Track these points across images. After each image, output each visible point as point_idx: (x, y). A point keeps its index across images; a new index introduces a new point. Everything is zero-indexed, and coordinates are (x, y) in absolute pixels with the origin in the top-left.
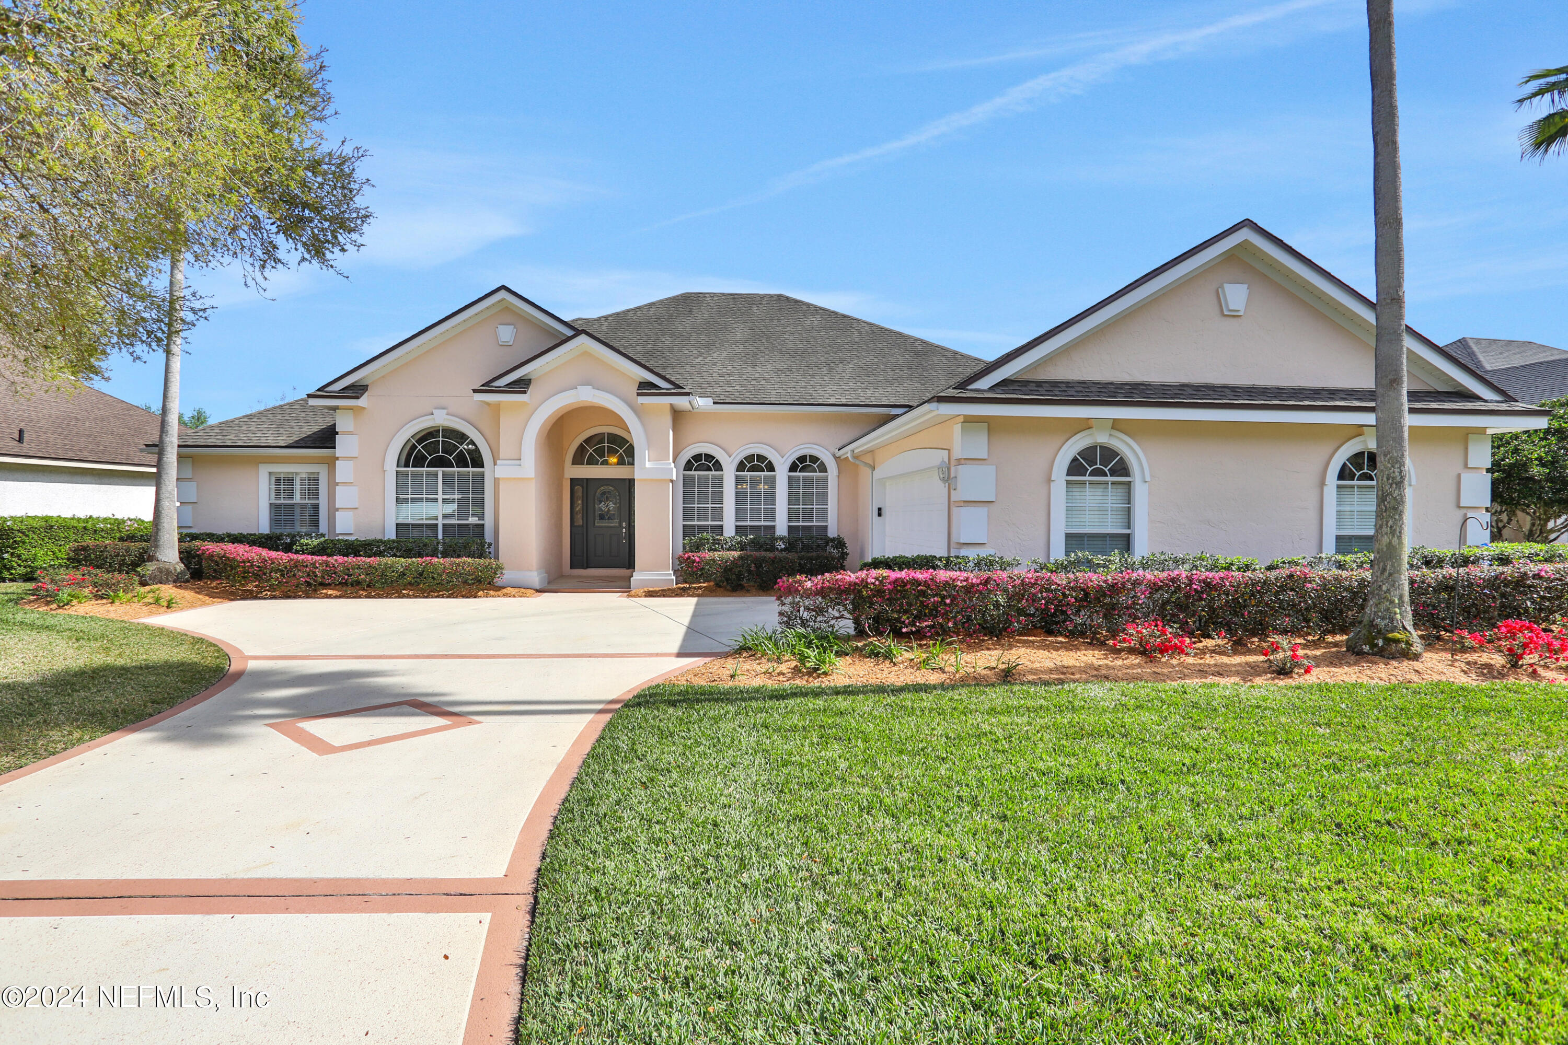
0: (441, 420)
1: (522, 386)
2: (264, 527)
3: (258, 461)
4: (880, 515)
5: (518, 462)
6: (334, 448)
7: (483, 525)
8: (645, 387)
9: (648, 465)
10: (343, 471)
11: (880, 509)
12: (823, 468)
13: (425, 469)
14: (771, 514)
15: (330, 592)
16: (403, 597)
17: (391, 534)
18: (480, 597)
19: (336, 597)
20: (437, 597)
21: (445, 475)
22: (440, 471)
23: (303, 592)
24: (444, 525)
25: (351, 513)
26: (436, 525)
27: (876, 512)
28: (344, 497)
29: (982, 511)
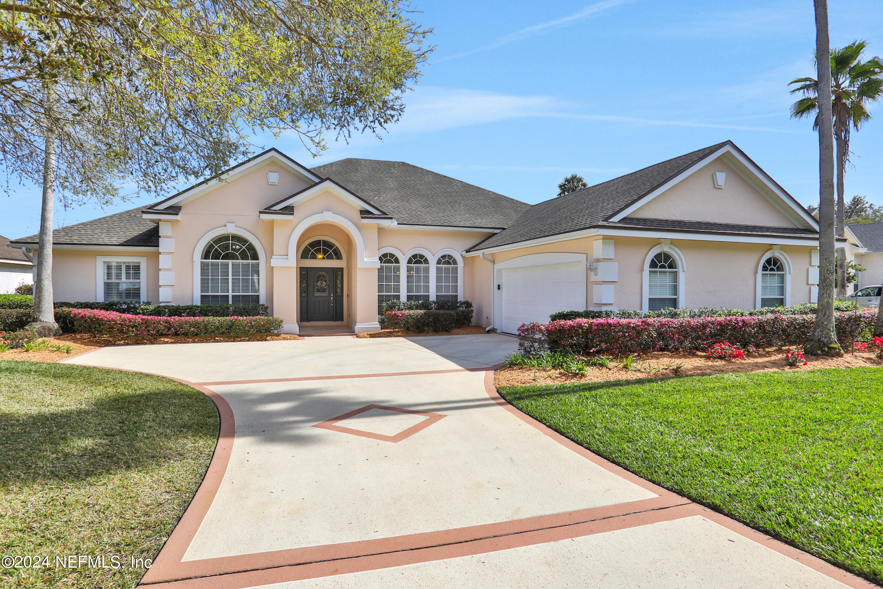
0: (231, 230)
1: (289, 210)
2: (100, 298)
3: (95, 254)
4: (499, 289)
5: (286, 257)
6: (158, 246)
7: (258, 296)
8: (365, 214)
9: (366, 259)
10: (164, 261)
11: (499, 286)
12: (455, 262)
13: (220, 261)
14: (427, 288)
15: (166, 340)
16: (218, 341)
17: (197, 302)
18: (269, 340)
19: (172, 343)
20: (240, 341)
21: (233, 265)
22: (230, 262)
23: (147, 340)
24: (233, 296)
25: (169, 289)
26: (228, 296)
27: (496, 287)
28: (164, 278)
29: (612, 286)
